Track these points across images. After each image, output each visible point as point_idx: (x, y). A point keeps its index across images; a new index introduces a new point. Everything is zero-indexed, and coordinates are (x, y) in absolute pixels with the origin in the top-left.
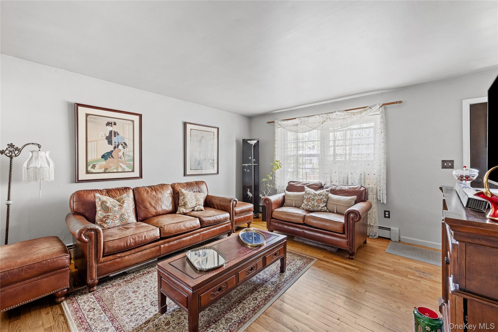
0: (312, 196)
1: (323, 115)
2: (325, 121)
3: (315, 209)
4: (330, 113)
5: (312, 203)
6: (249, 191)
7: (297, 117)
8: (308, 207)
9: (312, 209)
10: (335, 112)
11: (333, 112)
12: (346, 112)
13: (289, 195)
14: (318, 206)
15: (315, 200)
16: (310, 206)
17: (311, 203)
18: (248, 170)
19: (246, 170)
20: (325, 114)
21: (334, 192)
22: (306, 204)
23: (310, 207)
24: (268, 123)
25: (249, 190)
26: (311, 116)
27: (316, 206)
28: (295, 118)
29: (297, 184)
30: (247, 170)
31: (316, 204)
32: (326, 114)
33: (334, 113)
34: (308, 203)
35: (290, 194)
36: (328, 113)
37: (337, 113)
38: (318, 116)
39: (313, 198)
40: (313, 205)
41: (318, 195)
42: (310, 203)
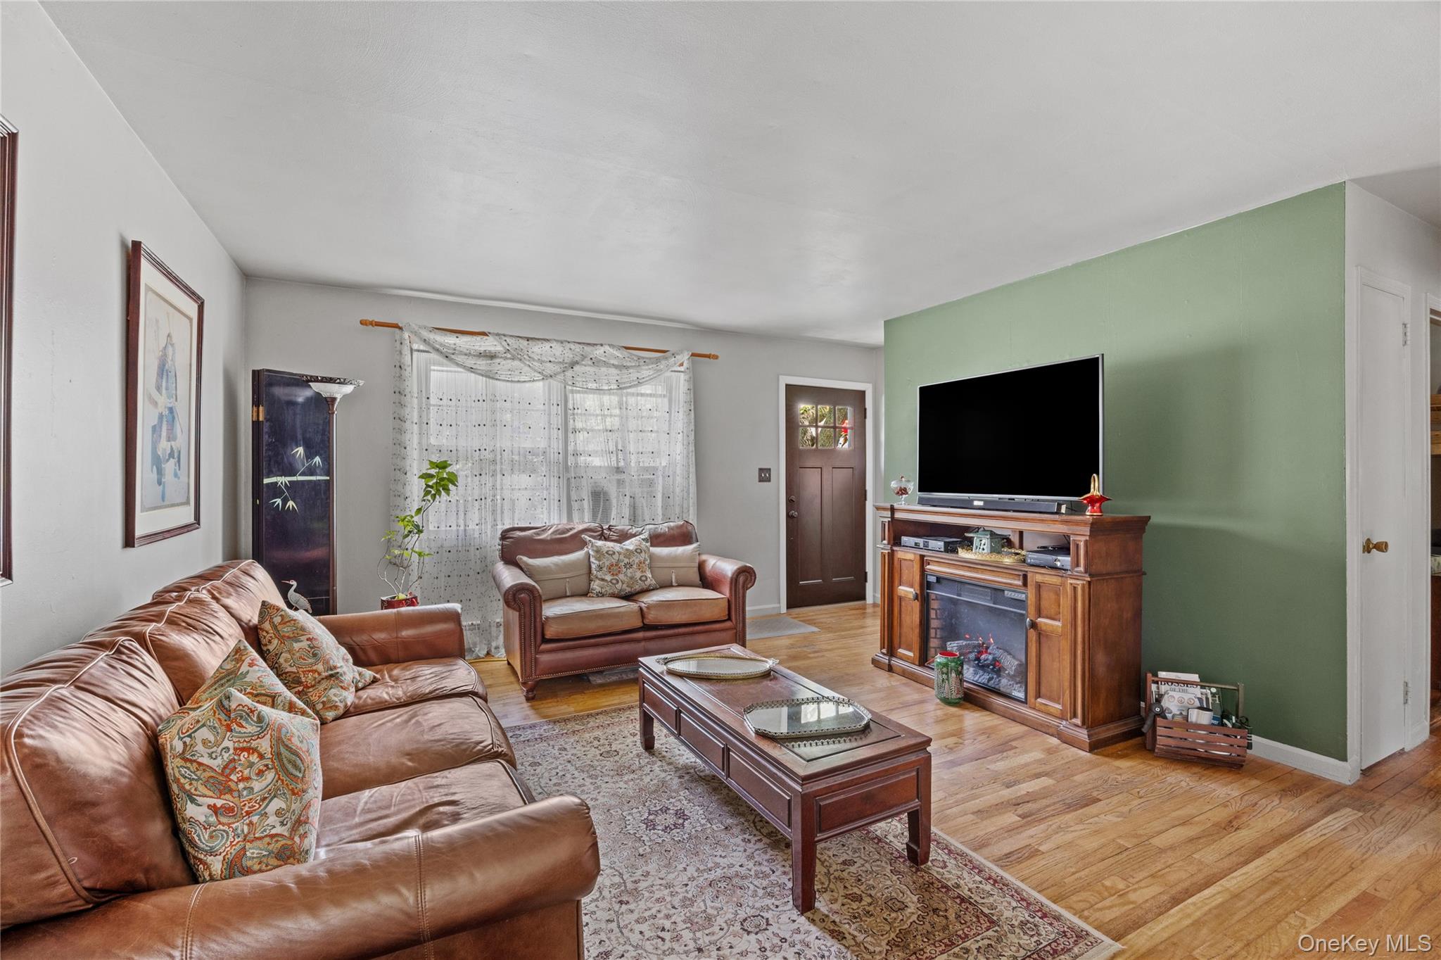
0: (622, 557)
1: (572, 346)
2: (577, 363)
3: (637, 587)
4: (589, 344)
5: (629, 575)
6: (295, 591)
7: (492, 331)
8: (619, 586)
9: (628, 590)
10: (602, 345)
11: (596, 345)
12: (626, 353)
13: (545, 567)
14: (644, 578)
15: (635, 566)
16: (623, 584)
17: (626, 575)
18: (291, 503)
19: (279, 501)
20: (577, 345)
21: (657, 539)
22: (611, 582)
23: (625, 586)
24: (363, 323)
25: (294, 583)
26: (538, 339)
27: (640, 579)
28: (484, 334)
29: (538, 534)
30: (285, 501)
31: (638, 575)
32: (579, 343)
33: (598, 347)
34: (615, 577)
35: (545, 565)
36: (584, 343)
37: (607, 348)
38: (559, 344)
39: (626, 561)
40: (631, 578)
41: (636, 551)
42: (621, 576)
